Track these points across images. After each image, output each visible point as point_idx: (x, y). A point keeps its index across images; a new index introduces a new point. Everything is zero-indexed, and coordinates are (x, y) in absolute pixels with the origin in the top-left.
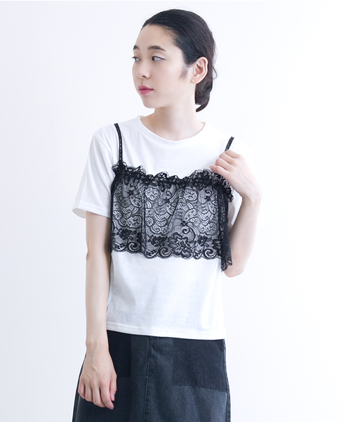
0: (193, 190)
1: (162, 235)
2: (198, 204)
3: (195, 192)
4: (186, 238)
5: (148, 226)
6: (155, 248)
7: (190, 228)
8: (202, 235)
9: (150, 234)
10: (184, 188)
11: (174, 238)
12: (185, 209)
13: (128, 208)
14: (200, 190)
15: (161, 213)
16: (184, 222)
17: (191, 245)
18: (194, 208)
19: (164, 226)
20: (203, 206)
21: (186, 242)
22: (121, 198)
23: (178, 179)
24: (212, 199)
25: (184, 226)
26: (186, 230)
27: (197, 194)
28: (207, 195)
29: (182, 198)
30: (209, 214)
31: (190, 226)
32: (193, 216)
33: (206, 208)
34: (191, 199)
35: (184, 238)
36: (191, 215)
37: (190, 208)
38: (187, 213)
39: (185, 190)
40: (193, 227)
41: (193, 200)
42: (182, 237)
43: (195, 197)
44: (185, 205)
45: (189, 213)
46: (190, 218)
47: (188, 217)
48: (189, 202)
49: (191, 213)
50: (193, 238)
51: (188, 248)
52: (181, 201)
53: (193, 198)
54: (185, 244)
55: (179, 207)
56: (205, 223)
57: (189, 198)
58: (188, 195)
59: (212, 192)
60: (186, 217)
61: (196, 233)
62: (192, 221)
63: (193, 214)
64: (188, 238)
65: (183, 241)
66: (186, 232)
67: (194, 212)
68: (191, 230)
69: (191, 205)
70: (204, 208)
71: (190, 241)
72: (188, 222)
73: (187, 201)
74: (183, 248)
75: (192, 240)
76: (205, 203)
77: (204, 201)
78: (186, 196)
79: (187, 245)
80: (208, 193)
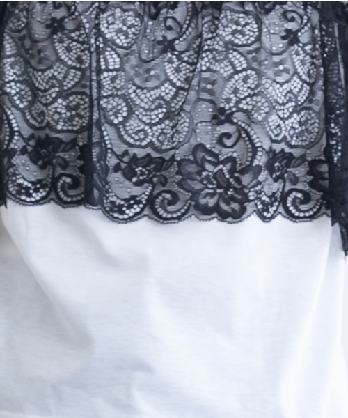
0: (247, 13)
1: (156, 149)
2: (263, 55)
3: (251, 20)
4: (231, 159)
5: (111, 124)
6: (137, 191)
7: (240, 129)
8: (278, 147)
9: (120, 148)
11: (195, 162)
12: (224, 69)
13: (49, 73)
15: (150, 84)
16: (222, 111)
17: (246, 179)
18: (250, 68)
19: (161, 122)
20: (276, 59)
21: (232, 171)
22: (27, 43)
24: (304, 37)
25: (221, 123)
26: (228, 136)
27: (257, 23)
28: (289, 28)
29: (213, 37)
30: (296, 84)
31: (240, 123)
32: (249, 91)
33: (286, 66)
34: (239, 39)
35: (225, 159)
36: (241, 89)
37: (239, 69)
38: (230, 84)
39: (220, 13)
40: (249, 126)
41: (245, 42)
42: (220, 156)
43: (252, 34)
44: (224, 59)
45: (237, 84)
46: (238, 99)
47: (232, 96)
48: (235, 48)
49: (242, 84)
50: (249, 159)
51: (235, 189)
52: (211, 47)
53: (247, 37)
54: (227, 179)
55: (205, 65)
56: (286, 111)
57: (233, 36)
58: (231, 27)
59: (302, 18)
60: (228, 96)
61: (259, 141)
62: (245, 107)
63: (249, 85)
64: (237, 160)
65: (221, 170)
66: (228, 142)
67: (250, 81)
68: (244, 135)
69: (242, 59)
70: (281, 67)
71: (242, 167)
72: (234, 109)
73: (230, 46)
74: (222, 191)
75: (248, 163)
76: (282, 49)
77: (281, 45)
78: (226, 29)
79: (234, 180)
80: (293, 20)
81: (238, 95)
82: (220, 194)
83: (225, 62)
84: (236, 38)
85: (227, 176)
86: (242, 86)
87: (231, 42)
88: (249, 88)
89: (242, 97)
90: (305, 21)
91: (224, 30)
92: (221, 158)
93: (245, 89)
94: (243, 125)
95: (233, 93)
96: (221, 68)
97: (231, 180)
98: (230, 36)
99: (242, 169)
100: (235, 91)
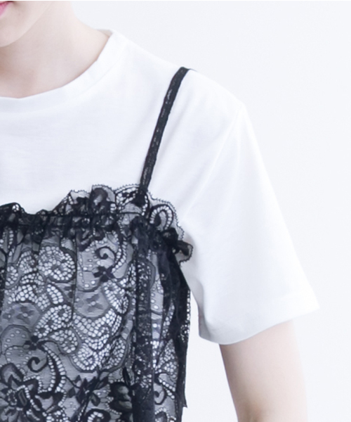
2: (77, 291)
3: (68, 257)
4: (35, 382)
8: (89, 376)
10: (38, 240)
11: (2, 382)
12: (42, 302)
14: (83, 248)
16: (35, 338)
17: (46, 403)
18: (65, 303)
20: (89, 295)
21: (33, 393)
23: (21, 213)
25: (33, 348)
26: (37, 361)
27: (73, 260)
28: (102, 265)
29: (34, 272)
30: (111, 318)
31: (50, 352)
32: (63, 324)
33: (97, 302)
34: (58, 275)
35: (29, 381)
36: (56, 321)
37: (56, 302)
38: (46, 316)
39: (40, 249)
40: (58, 356)
41: (63, 279)
42: (25, 377)
43: (69, 271)
44: (43, 293)
45: (52, 316)
46: (51, 330)
47: (46, 326)
48: (53, 283)
49: (57, 317)
50: (52, 386)
51: (34, 410)
52: (32, 281)
53: (66, 273)
54: (27, 399)
55: (24, 296)
56: (100, 343)
57: (53, 271)
58: (51, 263)
59: (115, 255)
60: (42, 326)
61: (64, 371)
62: (57, 339)
63: (63, 319)
64: (40, 383)
65: (23, 390)
66: (35, 367)
67: (65, 315)
68: (50, 364)
69: (59, 294)
70: (93, 303)
71: (43, 391)
72: (46, 339)
73: (49, 281)
74: (21, 409)
75: (50, 389)
76: (94, 286)
77: (93, 282)
78: (46, 265)
79: (34, 401)
80: (105, 257)
81: (52, 327)
82: (19, 412)
83: (43, 296)
84: (55, 273)
85: (28, 397)
86: (57, 319)
87: (50, 277)
88: (63, 321)
89: (55, 328)
90: (118, 257)
91: (43, 266)
92: (26, 379)
93: (59, 322)
94: (52, 355)
95: (47, 324)
96: (39, 301)
97: (32, 401)
98: (50, 271)
99: (43, 393)
100: (50, 323)
